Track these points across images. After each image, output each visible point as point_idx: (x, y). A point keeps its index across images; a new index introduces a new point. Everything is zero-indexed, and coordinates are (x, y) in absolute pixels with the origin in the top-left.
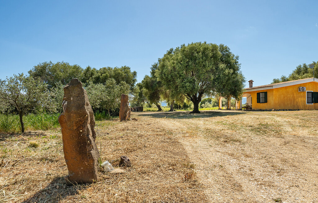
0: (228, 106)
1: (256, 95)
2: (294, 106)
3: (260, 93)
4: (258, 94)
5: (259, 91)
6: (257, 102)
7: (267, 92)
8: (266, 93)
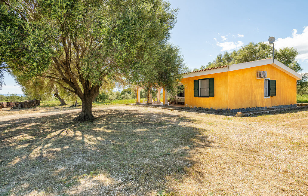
0: (148, 100)
1: (192, 84)
2: (252, 101)
3: (199, 80)
4: (197, 82)
5: (197, 77)
6: (194, 96)
7: (213, 79)
8: (211, 81)
